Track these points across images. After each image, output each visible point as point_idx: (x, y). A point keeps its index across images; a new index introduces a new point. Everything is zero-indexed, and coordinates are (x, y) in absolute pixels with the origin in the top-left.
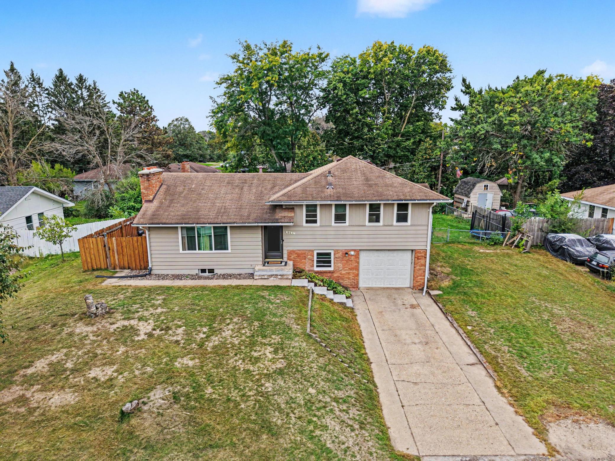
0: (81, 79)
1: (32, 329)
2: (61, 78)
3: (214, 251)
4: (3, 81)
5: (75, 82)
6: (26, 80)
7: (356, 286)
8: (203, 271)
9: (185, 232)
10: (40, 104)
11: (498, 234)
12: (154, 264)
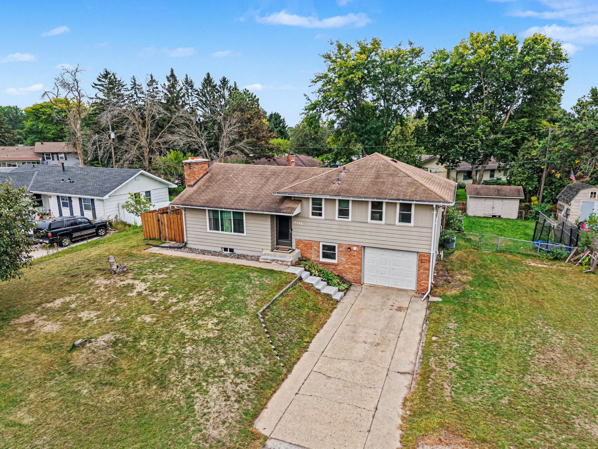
0: (224, 81)
1: (73, 276)
2: (208, 81)
3: (233, 233)
4: (164, 84)
5: (219, 83)
6: (181, 83)
7: (359, 282)
8: (226, 249)
9: (211, 214)
10: (191, 102)
11: (561, 248)
12: (189, 239)
